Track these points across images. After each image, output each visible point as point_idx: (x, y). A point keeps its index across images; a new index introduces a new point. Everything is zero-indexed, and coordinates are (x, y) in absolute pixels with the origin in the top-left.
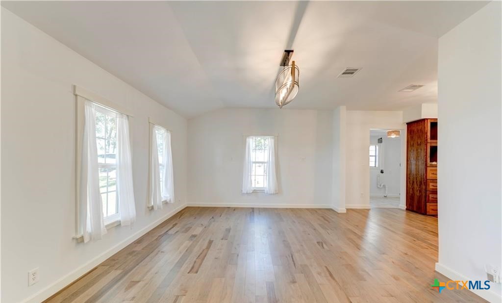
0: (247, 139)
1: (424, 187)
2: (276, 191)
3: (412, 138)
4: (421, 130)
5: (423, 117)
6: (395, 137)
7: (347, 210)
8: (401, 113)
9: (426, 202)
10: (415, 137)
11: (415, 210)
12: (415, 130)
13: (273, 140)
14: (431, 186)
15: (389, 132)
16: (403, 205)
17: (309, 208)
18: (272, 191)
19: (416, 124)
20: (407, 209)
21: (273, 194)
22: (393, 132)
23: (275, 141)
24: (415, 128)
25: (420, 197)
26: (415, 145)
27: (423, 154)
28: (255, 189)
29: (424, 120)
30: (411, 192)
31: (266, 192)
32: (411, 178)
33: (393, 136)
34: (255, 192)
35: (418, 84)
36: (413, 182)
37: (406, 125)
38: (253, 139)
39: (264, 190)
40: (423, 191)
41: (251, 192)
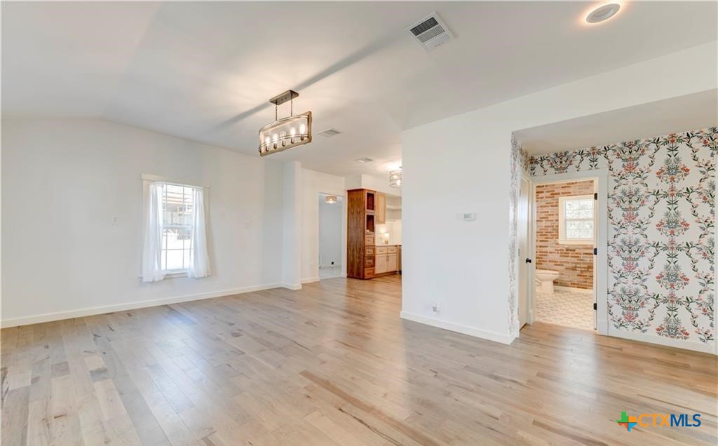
0: (152, 187)
1: (362, 253)
2: (207, 272)
3: (352, 206)
4: (360, 199)
5: (362, 187)
6: (333, 204)
7: (303, 285)
8: (343, 179)
9: (364, 267)
10: (355, 206)
11: (355, 276)
12: (355, 199)
13: (201, 193)
14: (368, 252)
15: (327, 197)
16: (344, 273)
17: (257, 290)
18: (202, 273)
19: (355, 192)
20: (348, 277)
21: (205, 277)
22: (331, 197)
23: (204, 194)
24: (355, 195)
25: (359, 263)
26: (355, 214)
27: (362, 222)
28: (169, 272)
29: (362, 190)
30: (352, 260)
31: (189, 276)
32: (352, 245)
33: (331, 202)
34: (169, 277)
35: (370, 158)
36: (354, 249)
37: (347, 193)
38: (163, 187)
39: (186, 273)
40: (362, 257)
41: (162, 278)
